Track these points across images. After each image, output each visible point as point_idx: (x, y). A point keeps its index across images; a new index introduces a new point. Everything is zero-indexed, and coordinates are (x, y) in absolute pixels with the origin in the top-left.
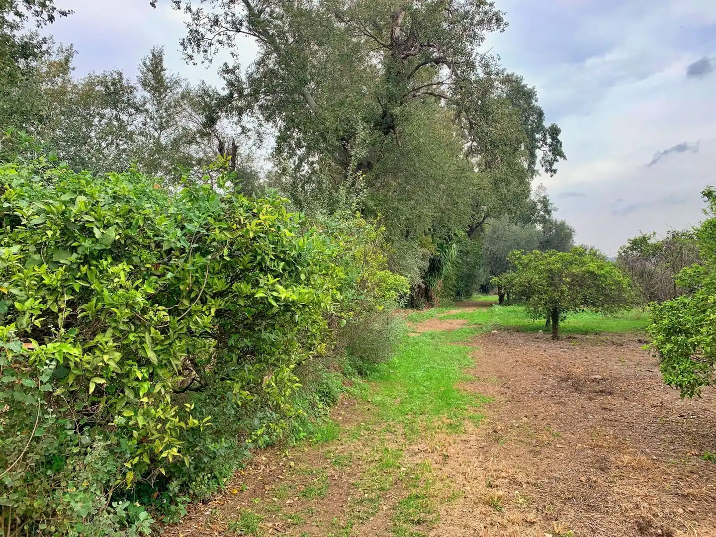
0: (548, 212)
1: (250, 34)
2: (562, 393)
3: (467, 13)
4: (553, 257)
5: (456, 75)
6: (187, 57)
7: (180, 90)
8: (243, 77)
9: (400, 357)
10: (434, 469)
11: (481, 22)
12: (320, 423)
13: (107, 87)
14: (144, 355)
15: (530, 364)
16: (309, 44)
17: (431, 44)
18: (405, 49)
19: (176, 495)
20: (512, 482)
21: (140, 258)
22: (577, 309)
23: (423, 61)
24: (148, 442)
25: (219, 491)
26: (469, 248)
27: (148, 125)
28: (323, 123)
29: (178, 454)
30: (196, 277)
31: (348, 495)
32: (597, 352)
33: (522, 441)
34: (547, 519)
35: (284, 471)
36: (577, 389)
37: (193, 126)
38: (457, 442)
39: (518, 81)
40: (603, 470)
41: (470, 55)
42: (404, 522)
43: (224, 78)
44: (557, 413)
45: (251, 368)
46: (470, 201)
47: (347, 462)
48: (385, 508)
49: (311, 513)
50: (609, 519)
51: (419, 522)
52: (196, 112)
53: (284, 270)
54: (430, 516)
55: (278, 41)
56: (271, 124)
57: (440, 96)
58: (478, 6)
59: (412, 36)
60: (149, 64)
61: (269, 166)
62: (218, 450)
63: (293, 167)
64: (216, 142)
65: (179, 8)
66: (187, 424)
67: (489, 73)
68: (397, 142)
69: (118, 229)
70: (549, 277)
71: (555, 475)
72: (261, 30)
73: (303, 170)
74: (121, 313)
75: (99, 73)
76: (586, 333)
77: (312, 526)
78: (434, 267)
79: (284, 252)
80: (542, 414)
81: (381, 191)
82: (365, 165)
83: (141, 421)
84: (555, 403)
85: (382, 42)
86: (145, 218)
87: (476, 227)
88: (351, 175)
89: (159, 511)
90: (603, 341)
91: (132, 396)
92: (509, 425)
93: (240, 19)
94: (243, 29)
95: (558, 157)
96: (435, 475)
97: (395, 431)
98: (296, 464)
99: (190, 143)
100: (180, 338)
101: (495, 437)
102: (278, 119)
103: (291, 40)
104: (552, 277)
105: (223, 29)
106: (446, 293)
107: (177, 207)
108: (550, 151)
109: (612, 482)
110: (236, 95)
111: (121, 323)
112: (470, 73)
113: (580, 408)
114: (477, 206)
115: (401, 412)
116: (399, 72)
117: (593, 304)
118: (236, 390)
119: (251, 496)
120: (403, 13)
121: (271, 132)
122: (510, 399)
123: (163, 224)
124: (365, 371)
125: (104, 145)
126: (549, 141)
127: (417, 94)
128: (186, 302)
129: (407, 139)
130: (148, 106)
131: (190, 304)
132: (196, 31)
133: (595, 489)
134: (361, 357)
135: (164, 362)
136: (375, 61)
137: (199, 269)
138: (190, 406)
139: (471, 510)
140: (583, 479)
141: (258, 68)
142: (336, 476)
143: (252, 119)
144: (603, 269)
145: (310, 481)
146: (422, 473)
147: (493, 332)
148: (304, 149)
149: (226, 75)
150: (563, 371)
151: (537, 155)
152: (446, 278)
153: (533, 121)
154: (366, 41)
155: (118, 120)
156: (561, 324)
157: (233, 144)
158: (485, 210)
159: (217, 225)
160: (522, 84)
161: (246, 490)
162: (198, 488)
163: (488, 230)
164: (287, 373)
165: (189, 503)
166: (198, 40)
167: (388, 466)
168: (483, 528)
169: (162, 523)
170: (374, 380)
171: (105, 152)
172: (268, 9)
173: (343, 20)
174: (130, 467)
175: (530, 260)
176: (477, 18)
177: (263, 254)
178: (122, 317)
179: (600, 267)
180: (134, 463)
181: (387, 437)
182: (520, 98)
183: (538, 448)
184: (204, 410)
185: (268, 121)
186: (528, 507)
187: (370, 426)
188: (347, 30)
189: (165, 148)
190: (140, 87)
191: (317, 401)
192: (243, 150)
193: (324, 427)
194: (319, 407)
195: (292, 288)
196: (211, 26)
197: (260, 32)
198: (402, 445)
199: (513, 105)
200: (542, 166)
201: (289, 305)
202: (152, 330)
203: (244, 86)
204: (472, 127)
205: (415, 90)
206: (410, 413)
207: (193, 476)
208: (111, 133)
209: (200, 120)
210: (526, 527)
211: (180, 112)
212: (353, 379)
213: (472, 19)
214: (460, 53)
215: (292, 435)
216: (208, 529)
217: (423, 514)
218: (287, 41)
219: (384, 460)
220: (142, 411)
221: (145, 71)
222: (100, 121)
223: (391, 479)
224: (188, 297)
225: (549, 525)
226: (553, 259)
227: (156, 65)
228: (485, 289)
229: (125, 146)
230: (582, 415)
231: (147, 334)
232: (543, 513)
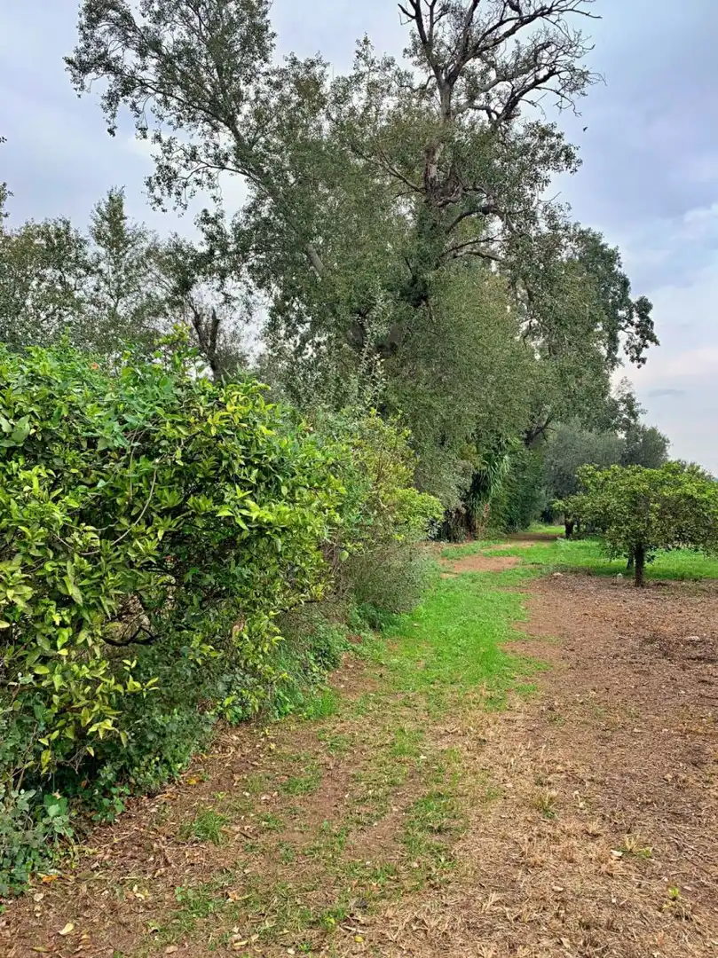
0: (634, 415)
1: (238, 171)
2: (646, 658)
3: (526, 147)
4: (638, 475)
5: (511, 229)
6: (154, 201)
7: (145, 245)
8: (228, 228)
9: (428, 606)
10: (465, 757)
11: (545, 160)
12: (315, 693)
13: (49, 240)
14: (63, 592)
15: (604, 619)
16: (317, 185)
17: (478, 187)
18: (443, 195)
19: (112, 785)
20: (571, 778)
21: (64, 460)
22: (670, 546)
23: (466, 210)
24: (72, 710)
25: (171, 781)
26: (526, 462)
27: (101, 291)
28: (332, 291)
29: (113, 728)
30: (140, 487)
31: (345, 790)
32: (696, 605)
33: (587, 723)
34: (617, 830)
35: (262, 756)
36: (665, 655)
37: (160, 293)
38: (499, 721)
39: (595, 239)
40: (696, 765)
41: (529, 202)
42: (420, 830)
43: (203, 230)
44: (636, 687)
45: (217, 614)
46: (528, 399)
47: (346, 746)
48: (395, 809)
49: (293, 813)
50: (703, 833)
51: (439, 830)
52: (165, 274)
53: (259, 480)
54: (456, 823)
55: (275, 181)
56: (263, 291)
57: (489, 257)
58: (542, 138)
59: (453, 177)
60: (105, 210)
61: (261, 347)
62: (167, 725)
63: (293, 348)
64: (192, 314)
65: (145, 137)
66: (125, 688)
67: (555, 228)
68: (431, 318)
69: (33, 419)
70: (632, 502)
71: (629, 771)
72: (252, 167)
73: (306, 354)
74: (33, 534)
75: (39, 221)
76: (683, 578)
77: (294, 831)
78: (479, 486)
79: (260, 456)
80: (616, 687)
81: (409, 382)
82: (386, 348)
83: (58, 681)
84: (635, 672)
85: (415, 185)
86: (70, 405)
87: (537, 433)
88: (366, 359)
89: (87, 805)
90: (704, 590)
91: (46, 648)
92: (570, 700)
93: (226, 152)
94: (229, 165)
95: (648, 342)
96: (466, 765)
97: (415, 706)
98: (278, 747)
99: (156, 314)
100: (115, 570)
101: (550, 716)
102: (273, 285)
103: (292, 180)
104: (636, 502)
105: (204, 165)
106: (494, 522)
107: (116, 393)
108: (637, 333)
109: (707, 782)
110: (217, 253)
111: (34, 547)
112: (530, 226)
113: (669, 680)
114: (537, 406)
115: (424, 679)
116: (435, 225)
117: (692, 540)
118: (195, 643)
119: (214, 788)
120: (442, 146)
121: (264, 301)
122: (574, 666)
123: (94, 415)
124: (380, 624)
125: (43, 316)
126: (636, 319)
127: (459, 254)
128: (124, 521)
129: (444, 314)
130: (102, 265)
131: (130, 524)
132: (167, 167)
133: (684, 791)
134: (375, 605)
135: (92, 601)
136: (404, 210)
137: (144, 477)
138: (130, 664)
139: (512, 816)
140: (669, 776)
141: (248, 217)
142: (331, 764)
143: (239, 284)
144: (704, 492)
145: (296, 770)
146: (448, 763)
147: (555, 574)
148: (308, 325)
149: (205, 226)
150: (648, 629)
151: (620, 338)
152: (495, 501)
153: (615, 293)
154: (393, 184)
155: (63, 283)
156: (647, 565)
157: (214, 317)
158: (549, 411)
159: (168, 418)
160: (601, 244)
161: (207, 779)
162: (142, 775)
163: (552, 437)
164: (265, 622)
165: (129, 796)
166: (170, 179)
167: (402, 752)
168: (526, 841)
169: (91, 822)
170: (391, 635)
171: (45, 325)
172: (262, 140)
173: (360, 155)
174: (47, 744)
175: (606, 479)
176: (541, 154)
177: (231, 458)
178: (33, 538)
179: (701, 490)
180: (52, 739)
181: (404, 713)
182: (598, 262)
183: (609, 733)
184: (150, 669)
185: (260, 288)
186: (591, 813)
187: (381, 698)
188: (366, 168)
189: (123, 322)
190: (93, 241)
191: (311, 662)
192: (226, 326)
193: (319, 698)
194: (315, 670)
195: (270, 505)
196: (187, 161)
197: (251, 170)
198: (423, 724)
199: (588, 271)
200: (627, 353)
201: (264, 529)
202: (76, 557)
203: (229, 241)
204: (531, 299)
205: (456, 248)
206: (436, 681)
207: (136, 759)
208: (54, 300)
209: (171, 285)
210: (588, 841)
211: (145, 275)
212: (363, 634)
213: (533, 155)
214: (516, 200)
215: (275, 708)
216: (152, 833)
217: (445, 820)
218: (287, 181)
219: (397, 745)
220: (61, 668)
221: (100, 219)
222: (38, 285)
223: (406, 770)
224: (127, 514)
225: (619, 839)
226: (638, 478)
227: (114, 213)
228: (548, 518)
229: (71, 318)
230: (671, 689)
231: (69, 563)
232: (611, 822)
